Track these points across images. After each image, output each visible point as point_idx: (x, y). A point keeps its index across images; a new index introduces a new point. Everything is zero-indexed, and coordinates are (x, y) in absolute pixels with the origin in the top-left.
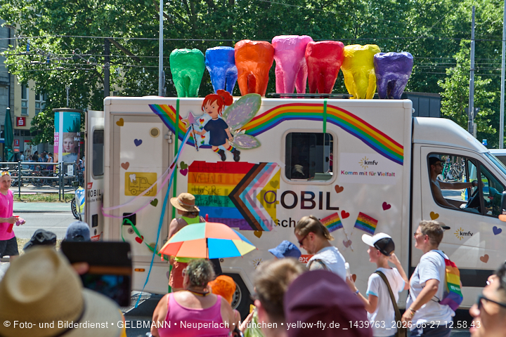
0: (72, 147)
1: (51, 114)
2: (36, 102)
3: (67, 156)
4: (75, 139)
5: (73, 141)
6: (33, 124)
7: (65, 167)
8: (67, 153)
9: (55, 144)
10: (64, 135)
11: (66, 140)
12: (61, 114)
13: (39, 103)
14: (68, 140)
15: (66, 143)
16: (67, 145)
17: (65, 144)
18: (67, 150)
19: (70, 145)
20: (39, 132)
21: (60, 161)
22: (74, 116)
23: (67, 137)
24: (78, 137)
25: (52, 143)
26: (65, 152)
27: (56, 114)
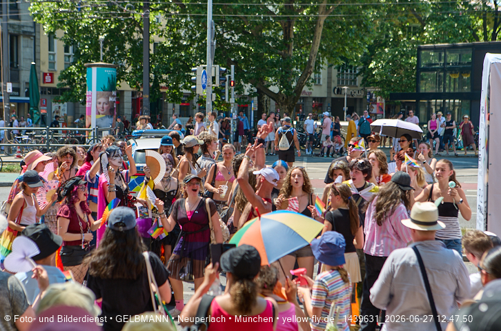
0: (107, 108)
1: (82, 70)
2: (65, 56)
3: (102, 119)
4: (111, 99)
5: (108, 102)
6: (60, 79)
7: (99, 133)
8: (101, 116)
9: (87, 105)
10: (97, 95)
11: (99, 100)
12: (94, 70)
13: (69, 56)
14: (102, 100)
15: (100, 103)
16: (101, 105)
17: (98, 105)
18: (101, 112)
19: (105, 106)
20: (69, 90)
21: (93, 126)
22: (110, 72)
23: (100, 97)
24: (113, 96)
25: (84, 103)
26: (99, 114)
27: (88, 70)
